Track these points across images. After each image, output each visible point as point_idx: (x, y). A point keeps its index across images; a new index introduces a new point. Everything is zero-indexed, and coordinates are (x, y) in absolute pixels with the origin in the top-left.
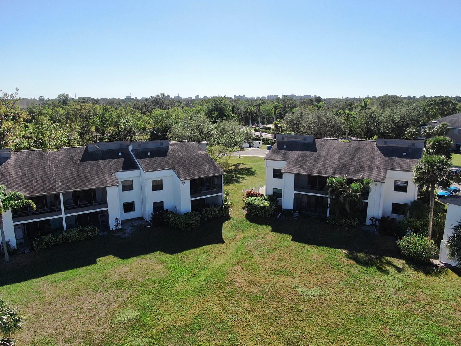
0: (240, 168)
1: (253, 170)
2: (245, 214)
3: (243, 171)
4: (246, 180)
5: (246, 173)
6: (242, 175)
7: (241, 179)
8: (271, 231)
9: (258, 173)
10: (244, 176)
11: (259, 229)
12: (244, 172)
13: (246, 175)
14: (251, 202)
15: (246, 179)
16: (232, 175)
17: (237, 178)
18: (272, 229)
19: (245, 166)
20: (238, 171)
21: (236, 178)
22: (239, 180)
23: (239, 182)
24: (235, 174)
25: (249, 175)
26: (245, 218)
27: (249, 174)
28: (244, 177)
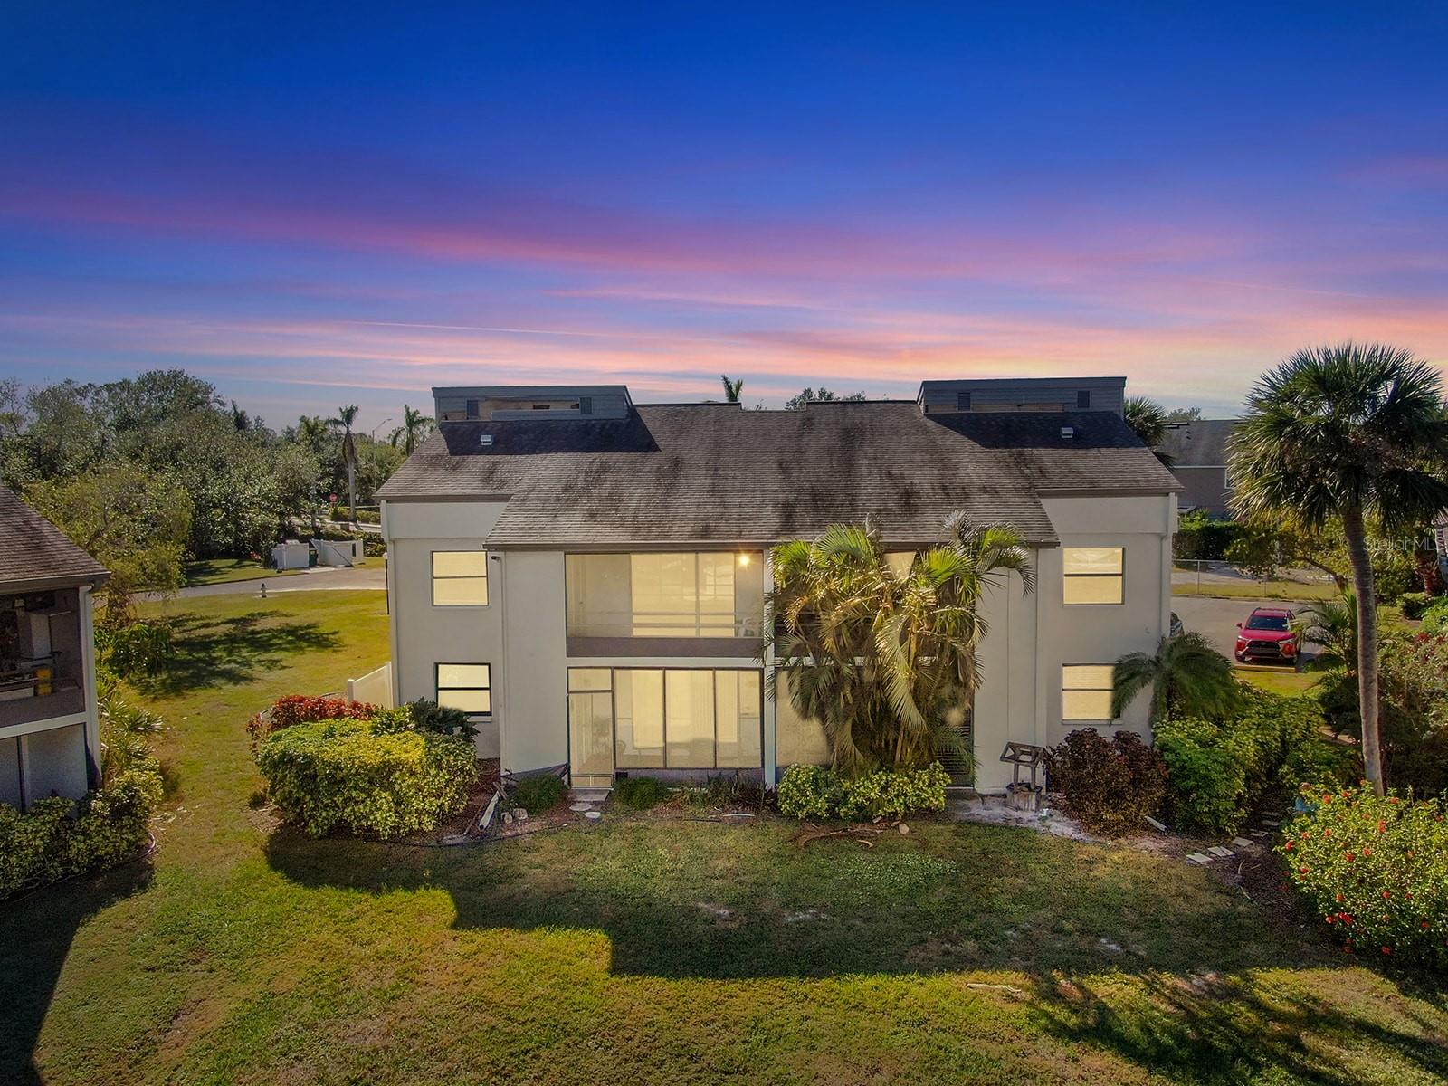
0: (258, 628)
1: (324, 629)
2: (264, 839)
3: (275, 637)
4: (284, 668)
5: (291, 642)
6: (267, 651)
7: (258, 667)
8: (454, 926)
9: (347, 637)
10: (276, 655)
11: (359, 923)
12: (280, 641)
13: (286, 650)
14: (299, 750)
15: (284, 664)
16: (215, 655)
17: (238, 663)
18: (458, 907)
19: (284, 620)
20: (244, 640)
21: (233, 665)
22: (250, 671)
23: (246, 679)
24: (230, 652)
25: (302, 648)
26: (261, 864)
27: (305, 644)
28: (276, 658)
